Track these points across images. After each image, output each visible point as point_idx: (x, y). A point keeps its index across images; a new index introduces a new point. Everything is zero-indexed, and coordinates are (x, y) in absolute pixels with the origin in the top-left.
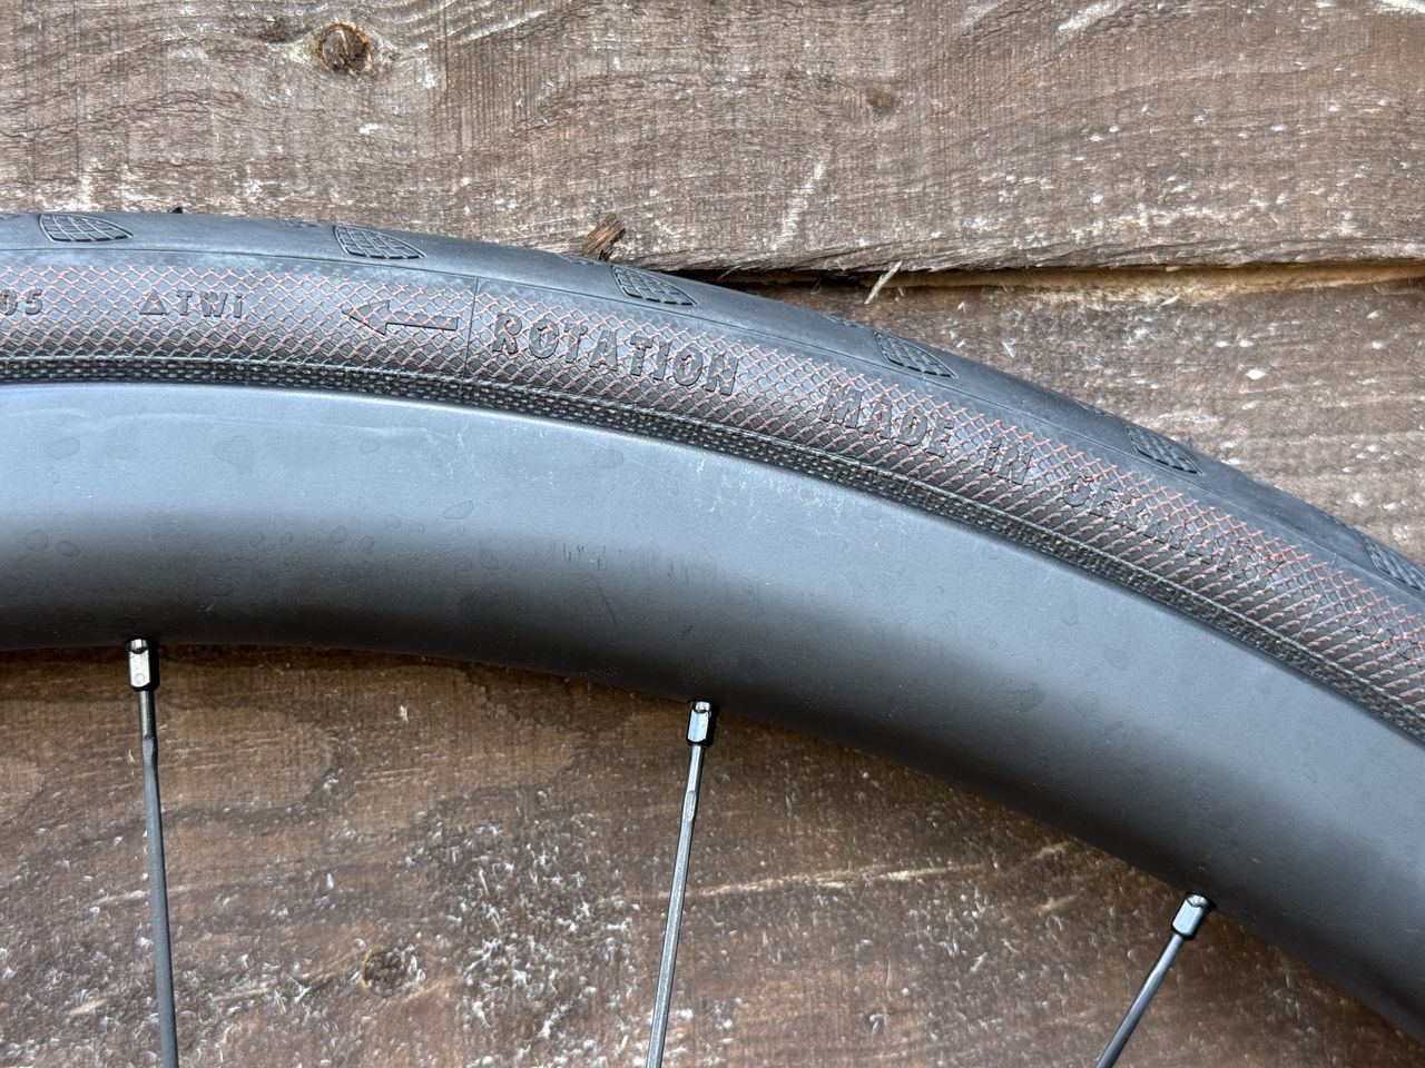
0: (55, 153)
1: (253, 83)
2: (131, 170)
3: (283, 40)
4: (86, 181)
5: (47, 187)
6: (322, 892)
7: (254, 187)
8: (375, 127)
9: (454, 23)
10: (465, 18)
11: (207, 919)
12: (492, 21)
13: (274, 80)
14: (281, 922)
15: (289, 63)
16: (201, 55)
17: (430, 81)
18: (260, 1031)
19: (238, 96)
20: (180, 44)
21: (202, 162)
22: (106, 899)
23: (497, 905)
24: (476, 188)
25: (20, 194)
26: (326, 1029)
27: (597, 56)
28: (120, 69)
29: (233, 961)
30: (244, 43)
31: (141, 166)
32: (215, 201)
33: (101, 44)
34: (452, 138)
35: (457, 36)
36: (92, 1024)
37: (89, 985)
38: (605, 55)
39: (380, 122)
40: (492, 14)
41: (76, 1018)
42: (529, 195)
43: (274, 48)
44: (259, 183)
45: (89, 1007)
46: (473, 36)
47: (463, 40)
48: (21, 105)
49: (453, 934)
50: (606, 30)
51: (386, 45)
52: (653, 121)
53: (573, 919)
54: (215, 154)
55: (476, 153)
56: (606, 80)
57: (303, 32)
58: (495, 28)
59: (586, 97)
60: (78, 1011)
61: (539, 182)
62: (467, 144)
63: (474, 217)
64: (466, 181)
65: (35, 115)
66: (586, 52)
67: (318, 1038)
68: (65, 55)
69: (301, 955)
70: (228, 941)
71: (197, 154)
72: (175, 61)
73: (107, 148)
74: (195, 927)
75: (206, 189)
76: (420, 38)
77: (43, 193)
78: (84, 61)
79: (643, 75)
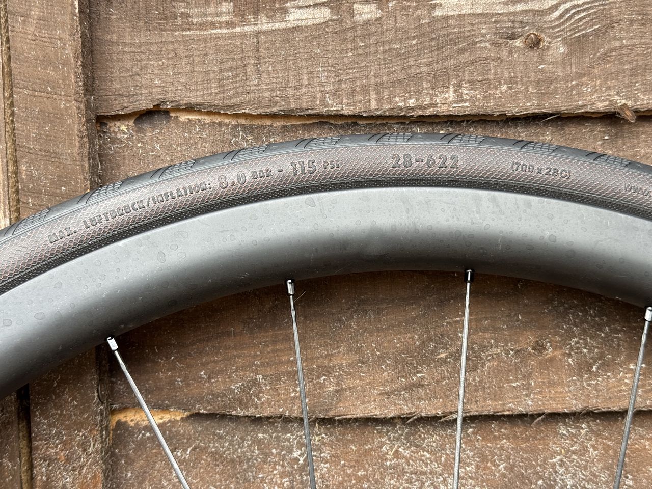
0: (442, 78)
1: (504, 54)
2: (465, 83)
3: (514, 39)
4: (451, 87)
5: (439, 89)
6: (518, 320)
7: (504, 87)
8: (543, 66)
9: (570, 31)
10: (573, 29)
11: (480, 328)
12: (583, 30)
13: (511, 52)
14: (504, 330)
15: (515, 47)
16: (488, 45)
17: (562, 50)
18: (498, 365)
19: (499, 58)
20: (481, 42)
21: (488, 80)
22: (448, 320)
23: (576, 326)
24: (577, 85)
25: (431, 92)
26: (520, 365)
27: (618, 40)
28: (462, 51)
29: (489, 342)
30: (501, 41)
31: (468, 82)
32: (492, 92)
33: (456, 43)
34: (569, 69)
35: (571, 35)
36: (444, 361)
37: (443, 348)
38: (621, 39)
39: (545, 64)
40: (582, 27)
41: (439, 359)
42: (595, 86)
43: (512, 42)
44: (506, 86)
45: (443, 355)
46: (576, 35)
47: (573, 36)
48: (431, 64)
49: (561, 336)
50: (621, 31)
51: (547, 39)
52: (637, 61)
53: (603, 332)
54: (492, 77)
55: (577, 73)
56: (620, 48)
57: (521, 36)
58: (583, 32)
59: (614, 53)
60: (439, 356)
61: (598, 82)
62: (574, 70)
63: (576, 94)
64: (574, 82)
65: (435, 66)
66: (614, 39)
67: (517, 368)
68: (445, 47)
69: (511, 341)
70: (487, 335)
71: (486, 77)
72: (479, 47)
73: (458, 76)
74: (477, 330)
75: (489, 88)
76: (558, 36)
77: (438, 91)
78: (451, 48)
79: (634, 45)
